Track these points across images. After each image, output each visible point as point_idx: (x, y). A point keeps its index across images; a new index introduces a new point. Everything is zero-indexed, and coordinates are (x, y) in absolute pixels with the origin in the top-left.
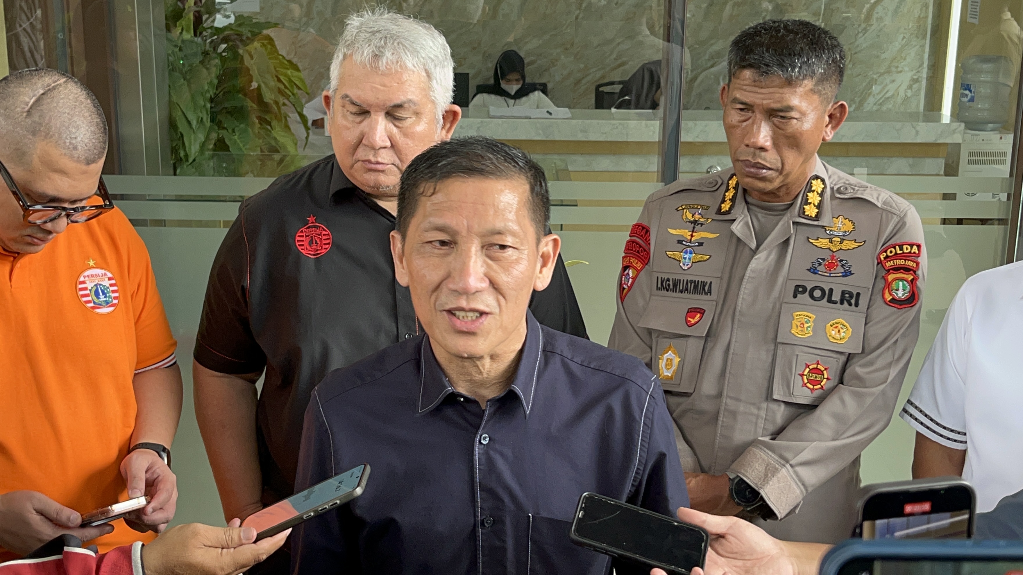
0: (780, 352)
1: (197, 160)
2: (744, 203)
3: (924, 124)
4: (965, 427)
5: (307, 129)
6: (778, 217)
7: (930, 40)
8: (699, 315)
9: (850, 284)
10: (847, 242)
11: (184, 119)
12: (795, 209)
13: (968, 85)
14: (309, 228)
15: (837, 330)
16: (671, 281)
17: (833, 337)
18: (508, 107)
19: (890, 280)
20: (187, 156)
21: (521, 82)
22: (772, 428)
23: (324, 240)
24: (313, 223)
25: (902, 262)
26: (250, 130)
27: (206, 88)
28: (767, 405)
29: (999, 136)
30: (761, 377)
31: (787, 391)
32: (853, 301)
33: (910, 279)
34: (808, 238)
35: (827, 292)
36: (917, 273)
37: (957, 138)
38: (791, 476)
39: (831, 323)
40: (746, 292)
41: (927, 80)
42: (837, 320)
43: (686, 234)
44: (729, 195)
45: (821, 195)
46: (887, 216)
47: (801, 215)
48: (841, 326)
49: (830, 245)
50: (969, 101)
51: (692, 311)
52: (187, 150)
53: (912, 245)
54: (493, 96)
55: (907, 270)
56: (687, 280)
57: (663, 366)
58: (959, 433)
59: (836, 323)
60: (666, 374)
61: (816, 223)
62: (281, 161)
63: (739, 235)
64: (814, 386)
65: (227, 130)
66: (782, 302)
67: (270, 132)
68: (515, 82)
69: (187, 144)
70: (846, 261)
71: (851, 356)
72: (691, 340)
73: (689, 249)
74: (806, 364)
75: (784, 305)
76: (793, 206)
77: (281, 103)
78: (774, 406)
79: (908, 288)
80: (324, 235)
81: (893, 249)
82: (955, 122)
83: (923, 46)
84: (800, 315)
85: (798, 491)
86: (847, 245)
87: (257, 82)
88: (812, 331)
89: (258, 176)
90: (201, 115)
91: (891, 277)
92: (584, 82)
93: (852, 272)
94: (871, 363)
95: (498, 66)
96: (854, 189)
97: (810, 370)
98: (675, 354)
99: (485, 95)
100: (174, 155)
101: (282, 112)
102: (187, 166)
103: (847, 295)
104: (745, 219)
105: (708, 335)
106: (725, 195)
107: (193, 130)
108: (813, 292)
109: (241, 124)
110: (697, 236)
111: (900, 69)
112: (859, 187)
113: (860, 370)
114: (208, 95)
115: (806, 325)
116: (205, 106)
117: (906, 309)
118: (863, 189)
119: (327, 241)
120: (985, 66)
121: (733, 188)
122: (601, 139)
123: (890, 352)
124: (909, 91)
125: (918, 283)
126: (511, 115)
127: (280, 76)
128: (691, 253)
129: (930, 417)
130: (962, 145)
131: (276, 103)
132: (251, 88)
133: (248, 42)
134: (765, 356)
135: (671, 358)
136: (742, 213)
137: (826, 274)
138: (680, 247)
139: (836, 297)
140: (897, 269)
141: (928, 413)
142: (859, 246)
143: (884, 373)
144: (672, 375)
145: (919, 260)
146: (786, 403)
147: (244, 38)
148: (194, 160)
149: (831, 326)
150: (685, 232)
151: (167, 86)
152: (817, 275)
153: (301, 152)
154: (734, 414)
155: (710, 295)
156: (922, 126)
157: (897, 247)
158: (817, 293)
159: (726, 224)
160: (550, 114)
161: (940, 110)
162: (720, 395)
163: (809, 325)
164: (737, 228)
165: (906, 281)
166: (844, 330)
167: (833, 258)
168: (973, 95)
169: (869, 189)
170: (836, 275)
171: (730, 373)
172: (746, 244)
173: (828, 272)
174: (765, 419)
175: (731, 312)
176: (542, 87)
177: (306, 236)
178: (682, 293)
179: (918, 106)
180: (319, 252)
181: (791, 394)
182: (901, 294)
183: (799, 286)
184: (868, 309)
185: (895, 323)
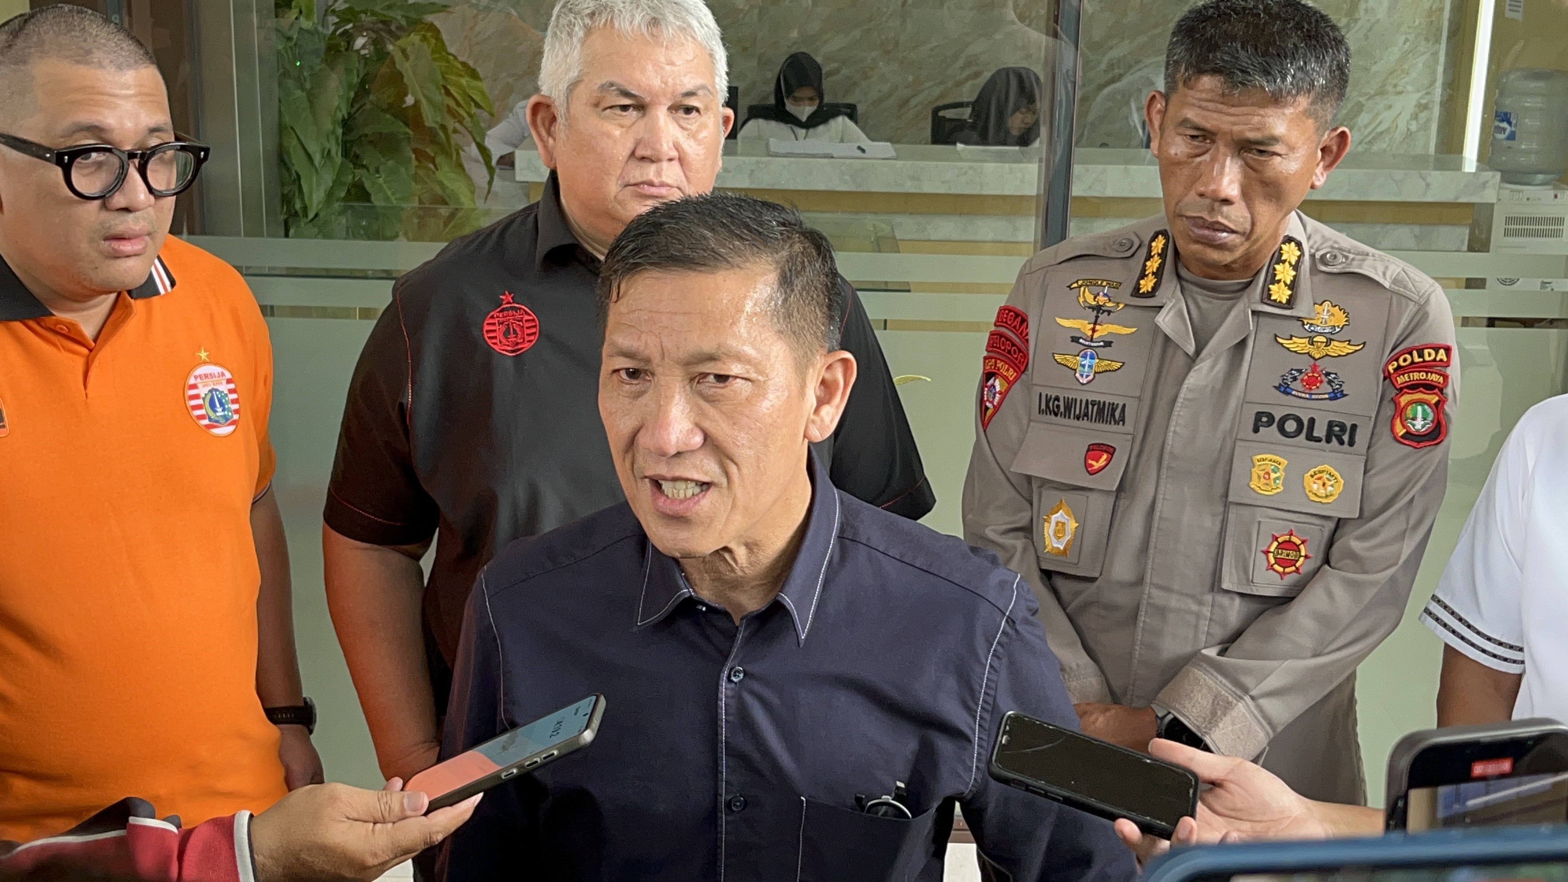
0: (1232, 516)
1: (322, 214)
2: (1175, 280)
3: (1439, 172)
4: (1521, 636)
5: (491, 170)
6: (1231, 302)
7: (1448, 42)
8: (1105, 456)
9: (1339, 412)
10: (1336, 343)
11: (302, 152)
12: (1255, 289)
13: (1506, 114)
14: (502, 311)
15: (1320, 482)
16: (1062, 399)
17: (1316, 494)
18: (797, 139)
19: (1403, 404)
20: (305, 209)
21: (817, 101)
22: (1220, 633)
23: (527, 328)
24: (509, 303)
25: (1422, 376)
26: (402, 169)
27: (336, 104)
28: (1213, 598)
29: (1552, 193)
30: (1204, 556)
31: (1242, 576)
32: (1346, 438)
33: (1434, 402)
34: (1276, 336)
35: (1306, 423)
36: (1444, 391)
37: (1489, 196)
38: (1252, 712)
39: (1311, 472)
40: (1180, 422)
41: (1441, 106)
42: (1320, 468)
43: (1085, 327)
44: (1153, 265)
45: (1296, 267)
46: (1399, 304)
47: (1266, 301)
48: (1328, 476)
49: (1308, 348)
50: (1508, 138)
51: (1095, 450)
52: (306, 199)
53: (1437, 349)
54: (773, 124)
55: (1429, 387)
56: (1087, 401)
57: (1051, 533)
58: (1511, 647)
59: (1320, 472)
60: (1056, 545)
61: (1287, 312)
62: (452, 215)
63: (1168, 331)
64: (1284, 568)
65: (368, 171)
66: (1236, 439)
67: (434, 173)
68: (807, 102)
69: (305, 189)
70: (1336, 374)
71: (1341, 523)
72: (1092, 496)
73: (1089, 351)
74: (1273, 535)
75: (1239, 443)
76: (1252, 285)
77: (450, 128)
78: (1224, 600)
79: (1431, 417)
80: (526, 321)
81: (1408, 356)
82: (1486, 170)
83: (1435, 54)
84: (1264, 460)
85: (1262, 734)
86: (1338, 348)
87: (413, 95)
88: (1283, 485)
89: (415, 239)
90: (328, 146)
91: (1404, 399)
92: (913, 102)
93: (1345, 393)
94: (1373, 534)
95: (782, 78)
96: (1347, 258)
97: (1279, 544)
98: (1069, 516)
99: (761, 122)
100: (285, 207)
101: (453, 142)
102: (306, 224)
103: (1337, 429)
104: (1177, 307)
105: (1121, 488)
106: (1145, 266)
107: (316, 170)
108: (1284, 423)
109: (388, 160)
110: (1103, 330)
111: (1399, 89)
112: (1354, 254)
113: (1356, 546)
114: (339, 116)
115: (1273, 476)
116: (333, 132)
117: (1428, 448)
118: (1360, 257)
119: (534, 330)
120: (1533, 85)
121: (1159, 255)
122: (941, 191)
123: (1403, 518)
124: (1414, 122)
125: (1446, 407)
126: (802, 152)
127: (449, 87)
128: (1092, 358)
129: (1466, 622)
130: (1496, 207)
131: (443, 127)
132: (404, 106)
133: (398, 33)
134: (1210, 524)
135: (1063, 521)
136: (1173, 297)
137: (1303, 395)
138: (1076, 347)
139: (1320, 431)
140: (1414, 387)
141: (1463, 616)
142: (1356, 351)
143: (1394, 548)
144: (1065, 549)
145: (1449, 371)
146: (1242, 595)
147: (393, 28)
148: (317, 215)
149: (1312, 476)
150: (1083, 324)
151: (277, 100)
152: (1290, 397)
153: (480, 204)
154: (1162, 611)
155: (1123, 424)
156: (1436, 177)
157: (1415, 353)
158: (1291, 426)
159: (1148, 314)
160: (863, 151)
161: (1461, 152)
162: (1139, 582)
163: (1278, 474)
164: (1165, 320)
165: (1429, 405)
166: (1332, 482)
167: (1314, 368)
168: (1513, 129)
169: (1370, 258)
170: (1320, 397)
171: (1155, 548)
172: (1177, 346)
173: (1307, 391)
174: (1211, 620)
175: (1156, 453)
176: (849, 111)
177: (499, 324)
178: (1078, 419)
179: (1426, 146)
180: (520, 347)
181: (1250, 582)
182: (1419, 425)
183: (1263, 413)
184: (1369, 448)
185: (1410, 471)
